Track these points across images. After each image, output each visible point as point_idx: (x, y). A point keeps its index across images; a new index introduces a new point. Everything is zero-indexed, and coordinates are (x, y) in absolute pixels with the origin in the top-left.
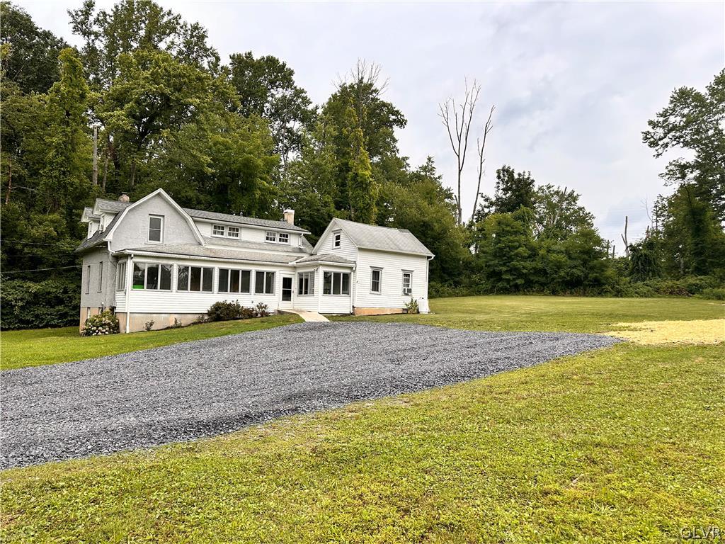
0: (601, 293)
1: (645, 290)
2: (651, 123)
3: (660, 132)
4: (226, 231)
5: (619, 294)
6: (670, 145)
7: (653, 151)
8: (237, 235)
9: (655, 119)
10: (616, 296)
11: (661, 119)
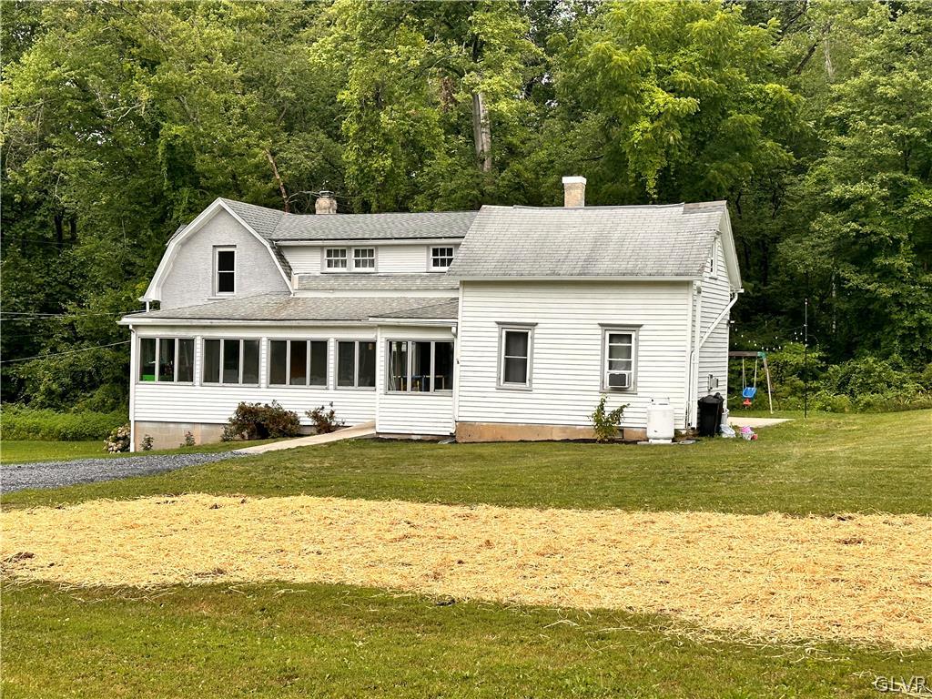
4: (351, 257)
8: (372, 263)
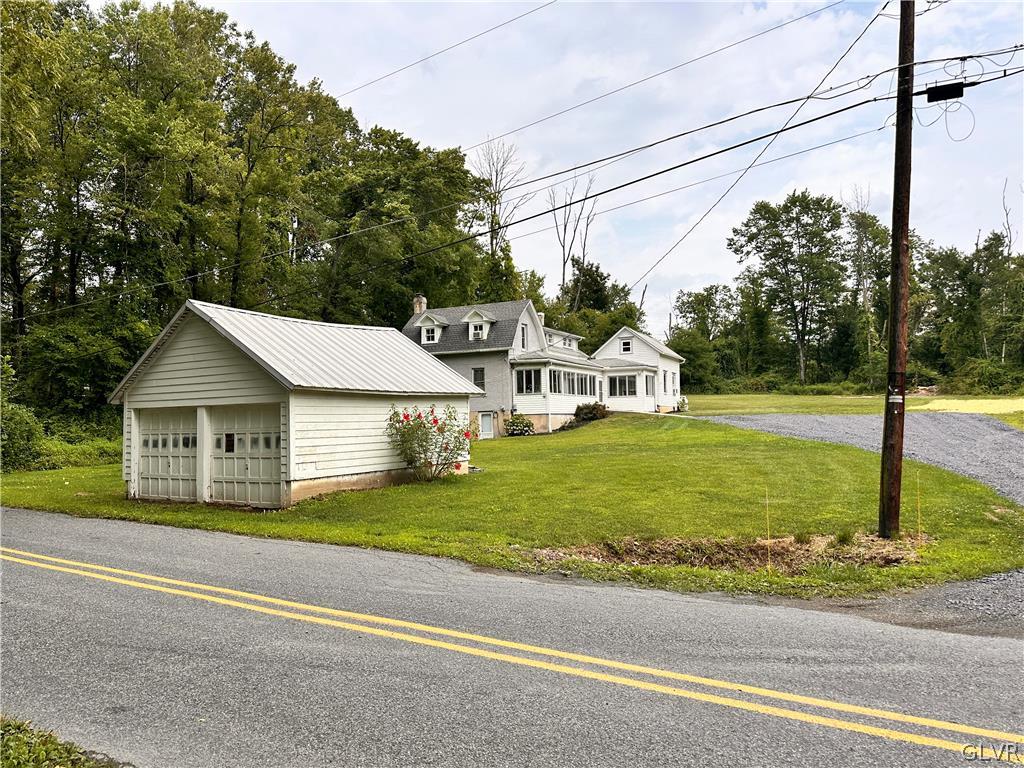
0: (704, 391)
1: (736, 387)
2: (735, 231)
3: (743, 240)
5: (718, 391)
6: (752, 254)
7: (737, 257)
9: (739, 226)
10: (716, 393)
11: (744, 228)
